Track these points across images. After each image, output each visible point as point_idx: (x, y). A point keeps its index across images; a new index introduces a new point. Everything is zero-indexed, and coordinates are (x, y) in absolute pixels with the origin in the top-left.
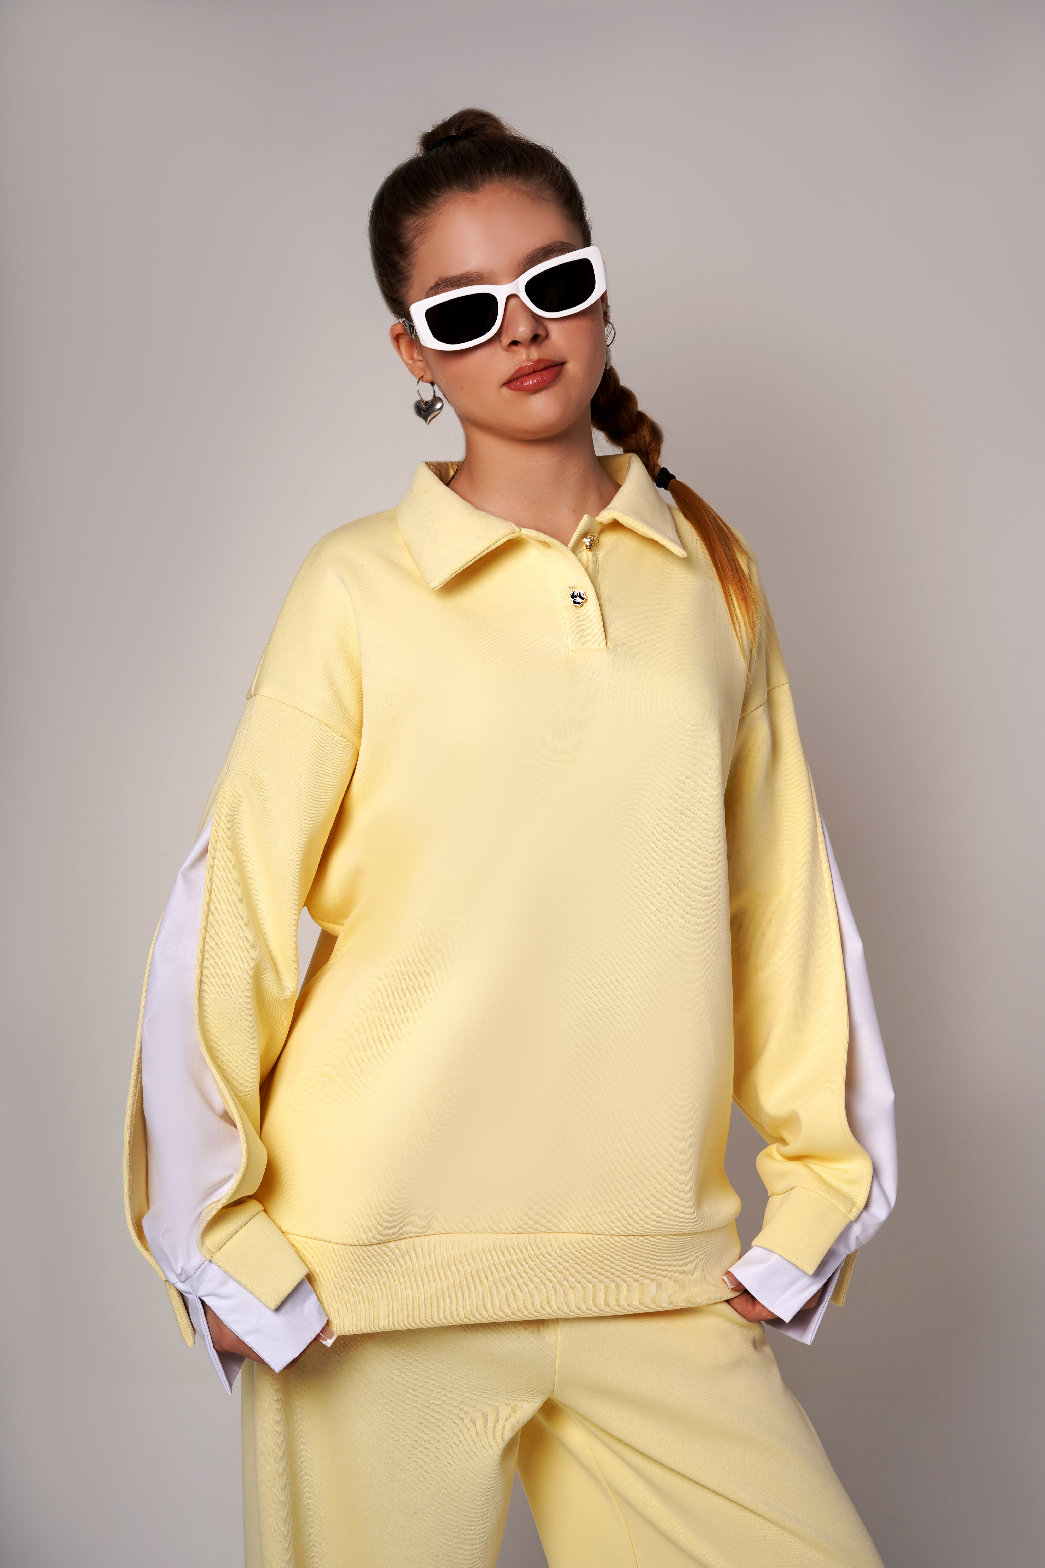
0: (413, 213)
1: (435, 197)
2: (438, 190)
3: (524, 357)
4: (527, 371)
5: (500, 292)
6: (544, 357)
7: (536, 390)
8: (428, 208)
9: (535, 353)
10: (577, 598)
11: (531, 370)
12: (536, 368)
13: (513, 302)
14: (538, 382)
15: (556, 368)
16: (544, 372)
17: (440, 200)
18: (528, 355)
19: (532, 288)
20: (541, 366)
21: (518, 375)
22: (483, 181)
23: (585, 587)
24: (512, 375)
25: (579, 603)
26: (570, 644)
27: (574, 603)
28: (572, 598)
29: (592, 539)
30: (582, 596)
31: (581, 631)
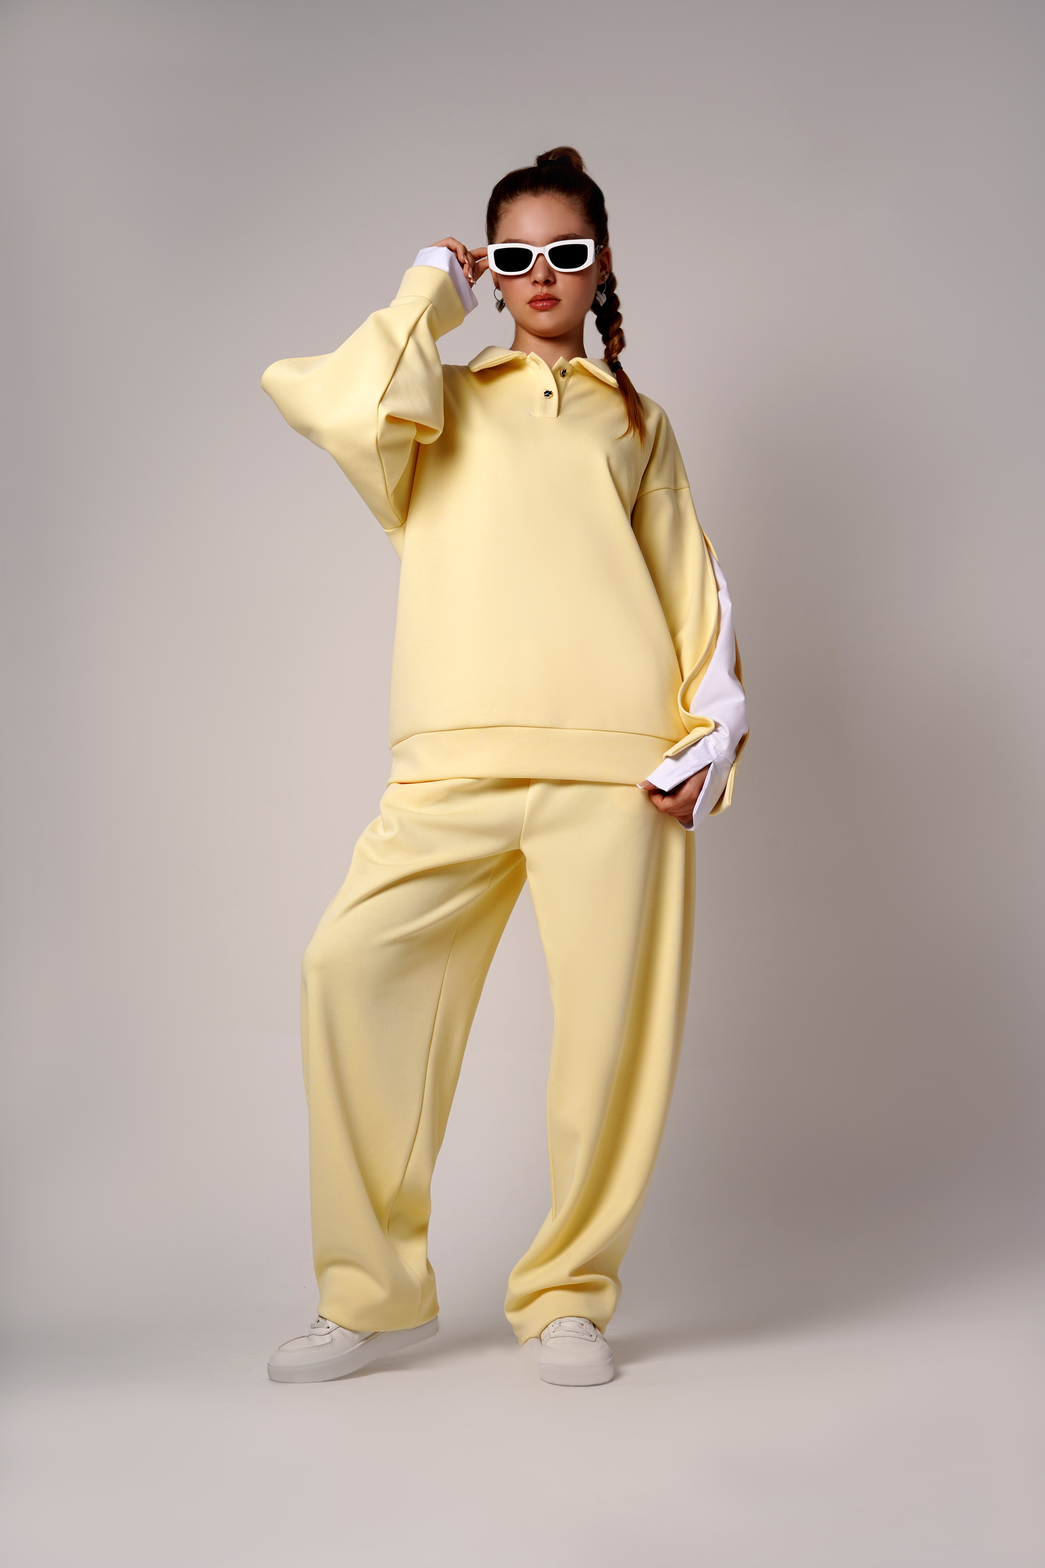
0: (506, 201)
1: (517, 195)
2: (520, 192)
3: (540, 290)
4: (539, 298)
5: (535, 251)
6: (549, 293)
7: (542, 309)
8: (513, 200)
9: (545, 290)
10: (548, 393)
11: (541, 298)
12: (544, 298)
13: (540, 258)
14: (543, 306)
15: (554, 301)
16: (548, 302)
17: (519, 197)
18: (542, 290)
19: (552, 252)
20: (547, 297)
21: (535, 299)
22: (543, 193)
23: (553, 388)
24: (532, 299)
25: (547, 396)
26: (538, 414)
27: (545, 395)
28: (545, 393)
29: (565, 371)
30: (550, 393)
31: (545, 408)
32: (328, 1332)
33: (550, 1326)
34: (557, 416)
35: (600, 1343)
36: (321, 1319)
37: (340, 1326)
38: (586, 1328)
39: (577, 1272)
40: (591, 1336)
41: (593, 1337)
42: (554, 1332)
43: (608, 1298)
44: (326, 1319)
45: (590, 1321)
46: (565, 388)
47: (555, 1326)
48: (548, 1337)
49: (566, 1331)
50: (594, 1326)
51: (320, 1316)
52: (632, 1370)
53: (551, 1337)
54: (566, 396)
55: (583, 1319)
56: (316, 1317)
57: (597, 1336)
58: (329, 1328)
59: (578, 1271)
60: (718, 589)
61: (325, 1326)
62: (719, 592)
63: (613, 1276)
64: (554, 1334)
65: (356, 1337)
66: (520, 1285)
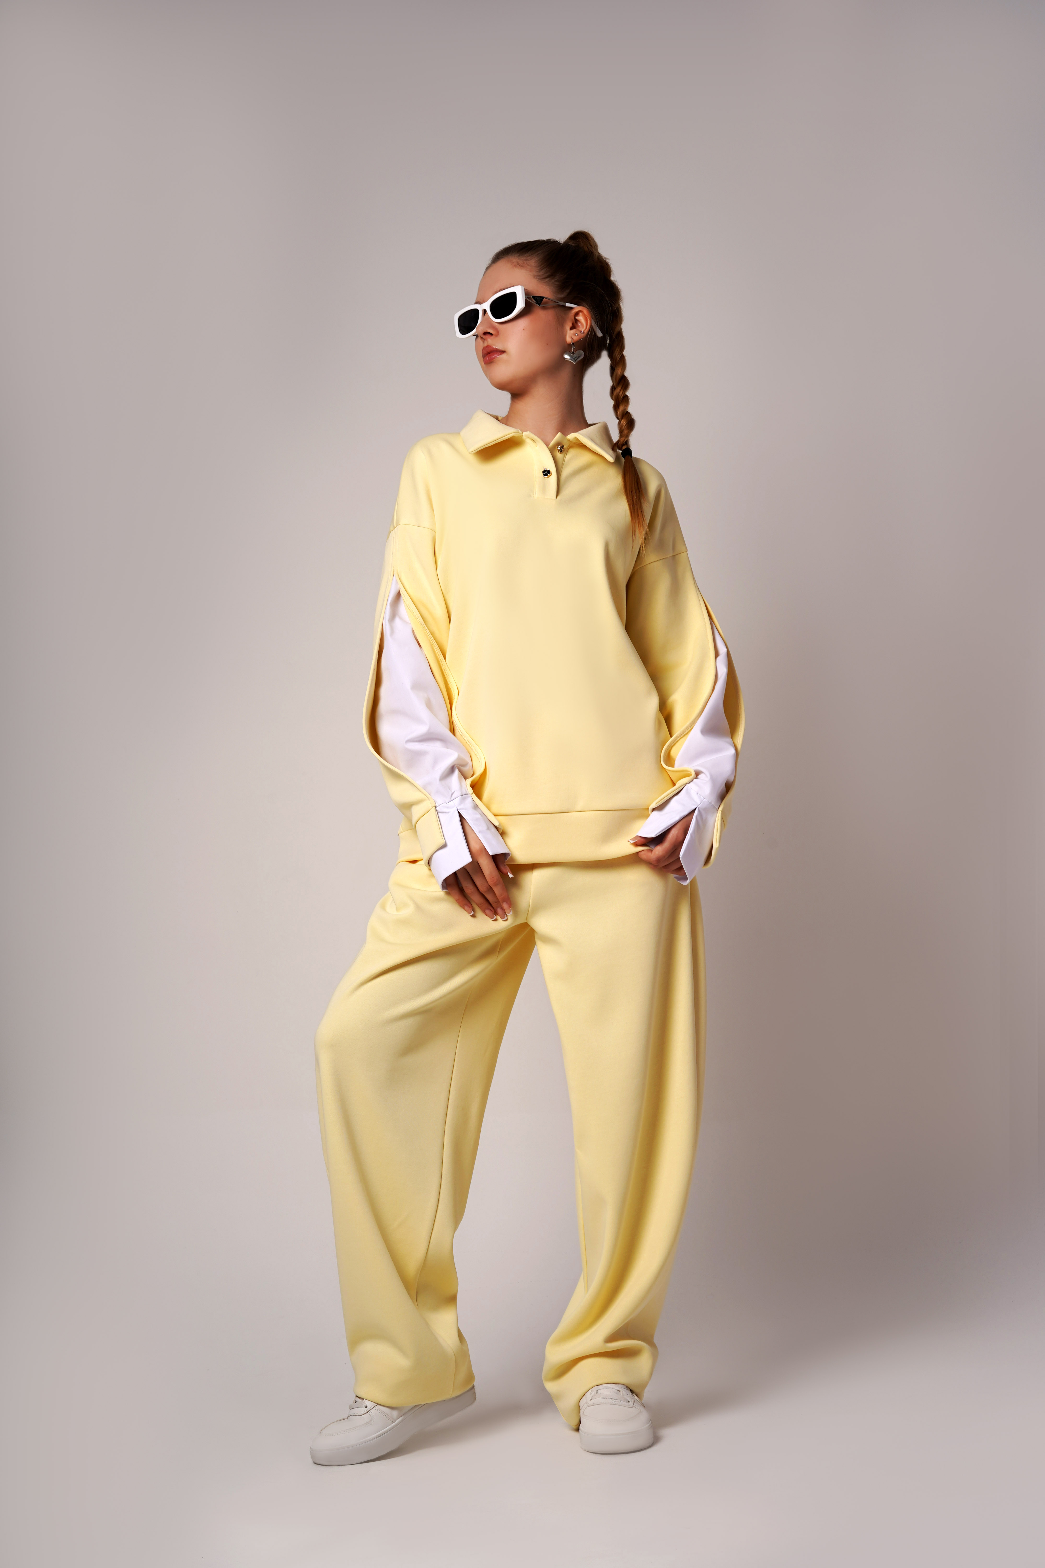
25: (546, 475)
26: (537, 494)
27: (544, 475)
28: (543, 472)
29: (562, 447)
30: (549, 472)
31: (544, 489)
32: (366, 1412)
33: (588, 1394)
34: (557, 497)
35: (638, 1408)
36: (358, 1400)
37: (378, 1404)
38: (623, 1394)
39: (611, 1338)
40: (629, 1402)
41: (630, 1403)
42: (591, 1400)
43: (644, 1361)
44: (363, 1399)
45: (627, 1386)
46: (563, 464)
47: (593, 1393)
48: (586, 1405)
49: (603, 1398)
50: (632, 1391)
51: (357, 1396)
52: (672, 1435)
53: (588, 1405)
54: (565, 473)
55: (620, 1386)
56: (354, 1398)
57: (634, 1402)
58: (366, 1407)
59: (613, 1337)
60: (717, 654)
61: (363, 1406)
62: (718, 658)
63: (650, 1341)
64: (591, 1403)
65: (395, 1413)
66: (556, 1354)
